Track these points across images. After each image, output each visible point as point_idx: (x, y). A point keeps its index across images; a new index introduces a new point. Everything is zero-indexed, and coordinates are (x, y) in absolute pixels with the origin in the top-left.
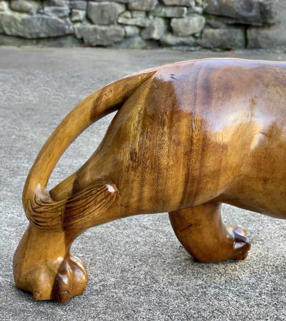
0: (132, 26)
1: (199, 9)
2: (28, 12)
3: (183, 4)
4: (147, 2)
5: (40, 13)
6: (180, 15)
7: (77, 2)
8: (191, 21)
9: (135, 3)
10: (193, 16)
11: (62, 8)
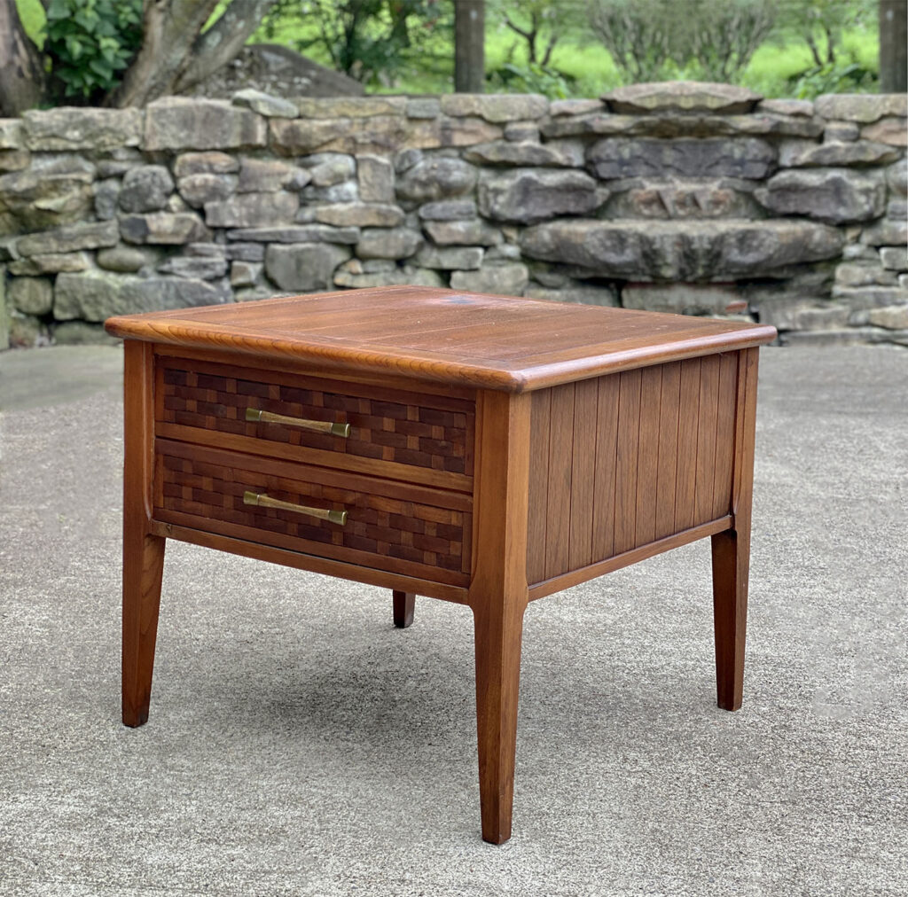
1: (512, 250)
2: (134, 270)
3: (475, 239)
4: (396, 238)
5: (162, 273)
6: (470, 264)
7: (243, 246)
8: (495, 277)
9: (369, 243)
10: (500, 266)
11: (209, 260)
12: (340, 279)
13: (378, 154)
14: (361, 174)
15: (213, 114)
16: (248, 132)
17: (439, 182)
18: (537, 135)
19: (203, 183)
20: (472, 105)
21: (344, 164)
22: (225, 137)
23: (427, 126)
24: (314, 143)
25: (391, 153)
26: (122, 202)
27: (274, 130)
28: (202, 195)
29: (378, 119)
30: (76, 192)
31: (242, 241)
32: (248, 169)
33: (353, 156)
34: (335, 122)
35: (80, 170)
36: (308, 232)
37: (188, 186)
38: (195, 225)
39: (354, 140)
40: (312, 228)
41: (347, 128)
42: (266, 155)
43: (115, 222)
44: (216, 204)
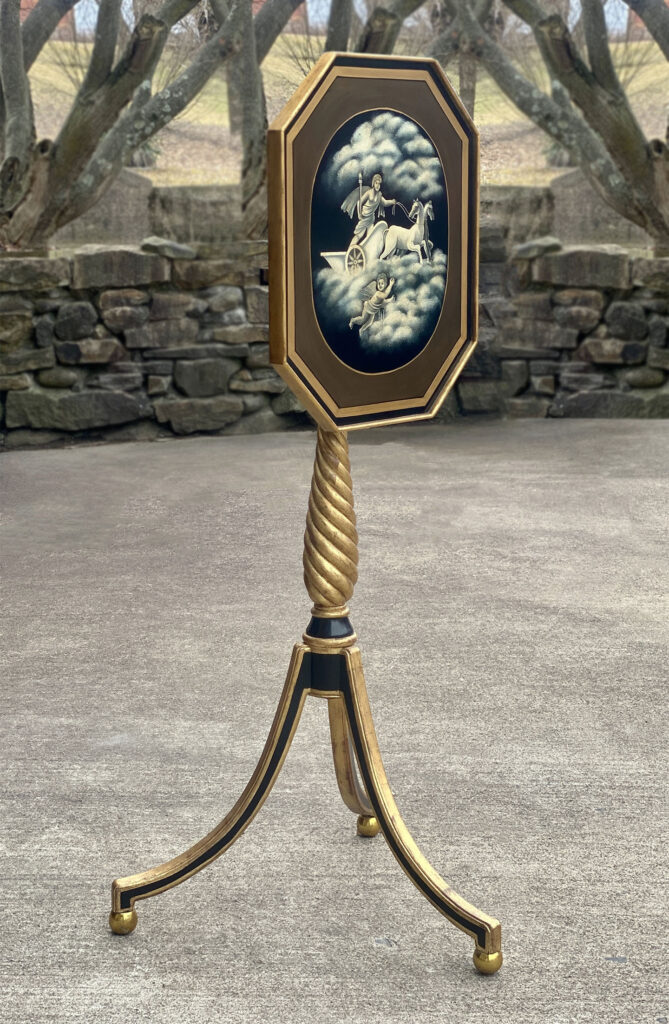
0: (255, 394)
2: (70, 386)
5: (91, 387)
7: (156, 362)
9: (257, 356)
11: (130, 375)
12: (235, 385)
14: (249, 301)
15: (127, 259)
16: (157, 271)
19: (122, 314)
21: (235, 294)
22: (139, 276)
24: (210, 279)
26: (58, 332)
27: (178, 268)
28: (122, 324)
29: (260, 257)
30: (20, 324)
31: (155, 358)
32: (157, 300)
33: (242, 288)
34: (225, 261)
35: (23, 308)
36: (207, 350)
38: (117, 348)
39: (241, 274)
40: (210, 346)
41: (236, 266)
42: (170, 289)
43: (51, 348)
44: (133, 330)
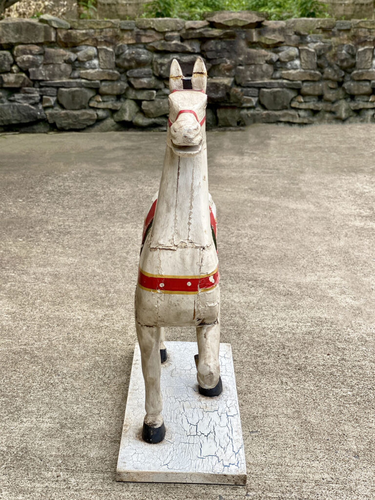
0: (104, 109)
3: (152, 86)
4: (117, 86)
5: (11, 101)
6: (150, 98)
7: (47, 89)
8: (161, 103)
9: (105, 88)
10: (163, 98)
11: (32, 95)
12: (92, 104)
13: (108, 46)
14: (100, 56)
15: (30, 27)
16: (47, 35)
17: (136, 60)
18: (179, 38)
19: (27, 59)
20: (150, 24)
21: (92, 51)
22: (37, 37)
23: (130, 34)
24: (78, 41)
25: (113, 46)
27: (59, 34)
28: (27, 65)
29: (107, 30)
31: (47, 86)
32: (48, 53)
33: (96, 47)
34: (88, 31)
36: (76, 82)
37: (21, 61)
38: (25, 79)
39: (96, 39)
40: (78, 81)
41: (93, 34)
42: (56, 46)
44: (34, 69)
